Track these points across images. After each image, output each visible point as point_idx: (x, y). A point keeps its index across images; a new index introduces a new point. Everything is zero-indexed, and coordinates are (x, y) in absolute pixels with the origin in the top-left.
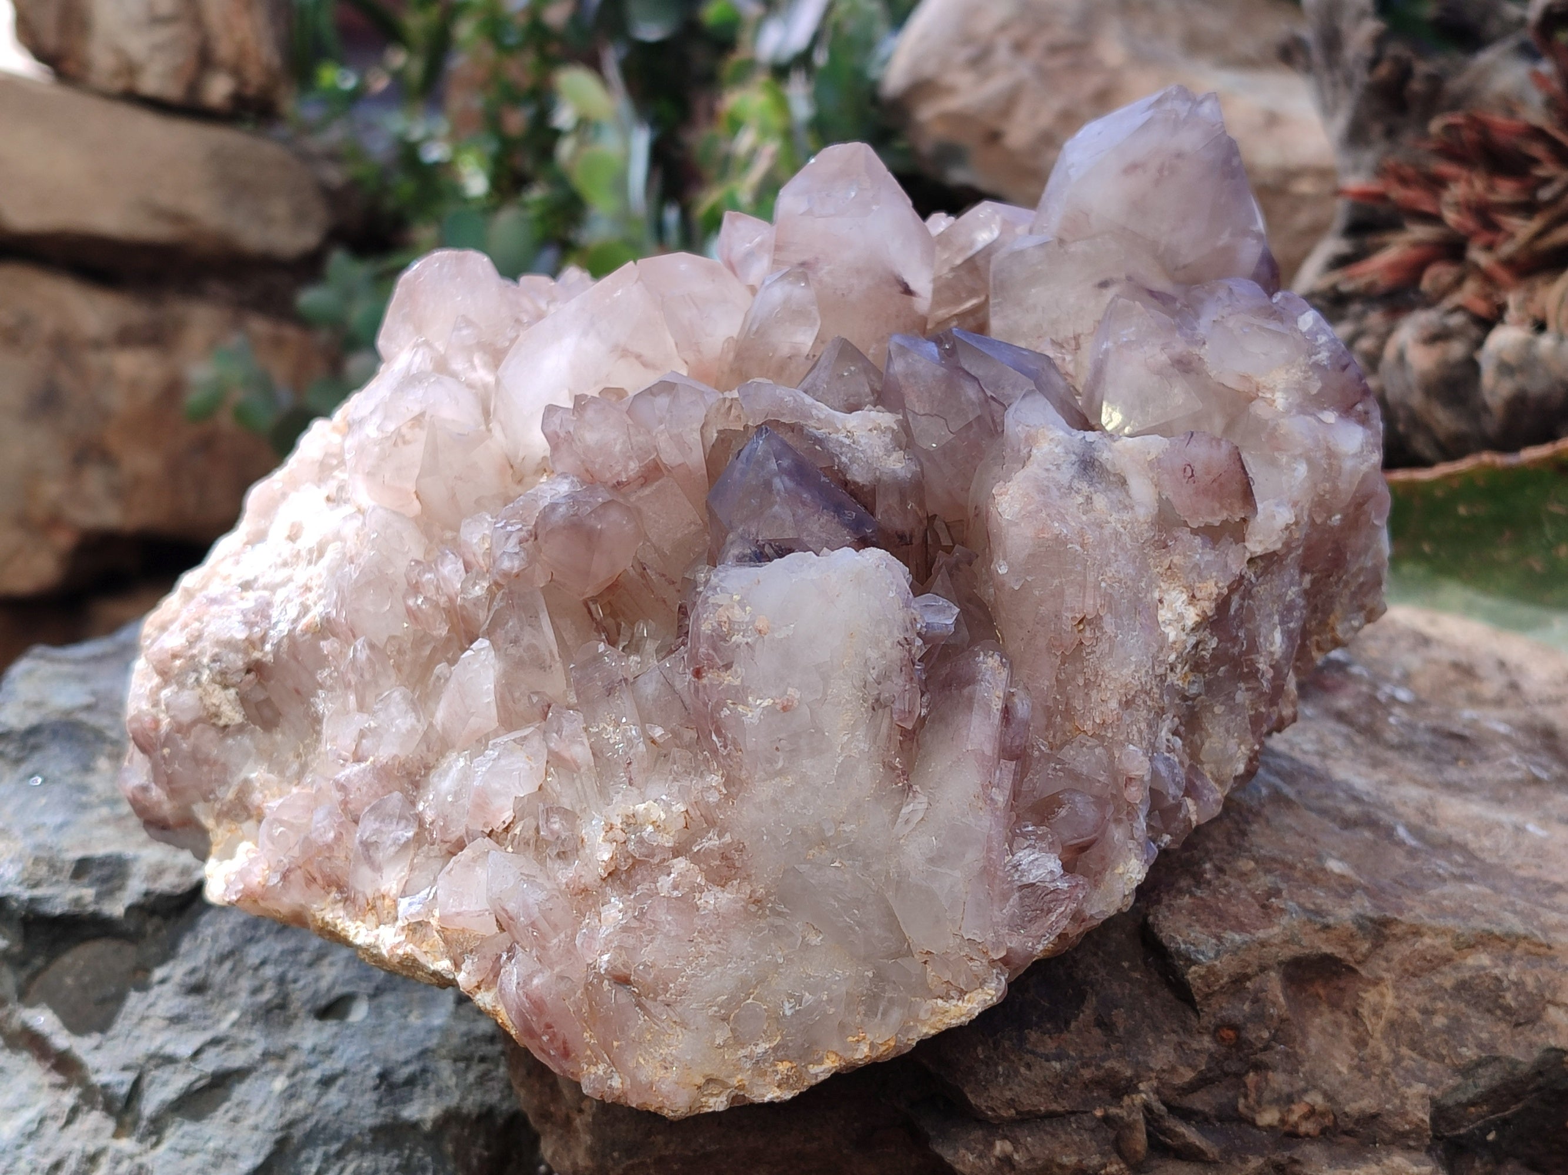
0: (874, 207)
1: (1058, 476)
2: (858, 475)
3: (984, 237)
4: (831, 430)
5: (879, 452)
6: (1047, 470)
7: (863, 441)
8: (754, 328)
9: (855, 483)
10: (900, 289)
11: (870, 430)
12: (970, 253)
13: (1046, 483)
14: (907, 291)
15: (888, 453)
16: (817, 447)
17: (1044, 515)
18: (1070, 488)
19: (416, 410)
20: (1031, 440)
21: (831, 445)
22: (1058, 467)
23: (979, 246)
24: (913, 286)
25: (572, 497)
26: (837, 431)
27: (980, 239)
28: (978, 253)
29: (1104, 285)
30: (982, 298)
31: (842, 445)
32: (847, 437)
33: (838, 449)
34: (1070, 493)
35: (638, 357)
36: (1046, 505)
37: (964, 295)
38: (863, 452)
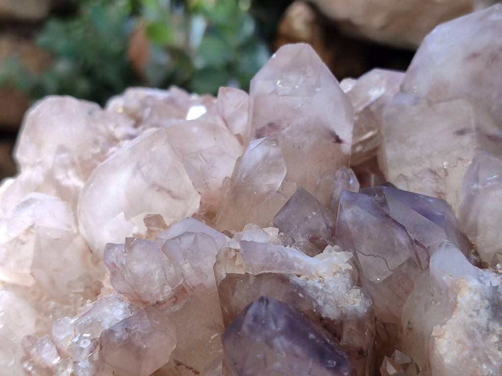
0: (317, 90)
1: (477, 319)
2: (330, 312)
3: (375, 93)
4: (307, 276)
5: (342, 290)
6: (471, 316)
7: (332, 285)
8: (244, 176)
9: (328, 319)
10: (333, 139)
11: (335, 274)
12: (367, 104)
13: (471, 328)
14: (338, 141)
15: (348, 290)
16: (301, 295)
17: (475, 359)
18: (488, 330)
19: (28, 222)
20: (455, 289)
21: (310, 291)
22: (478, 312)
23: (373, 99)
24: (341, 137)
25: (126, 322)
26: (312, 276)
27: (373, 95)
28: (372, 103)
29: (461, 133)
30: (376, 131)
31: (316, 290)
32: (320, 282)
33: (314, 294)
34: (488, 334)
35: (169, 192)
36: (475, 349)
37: (364, 130)
38: (332, 294)
